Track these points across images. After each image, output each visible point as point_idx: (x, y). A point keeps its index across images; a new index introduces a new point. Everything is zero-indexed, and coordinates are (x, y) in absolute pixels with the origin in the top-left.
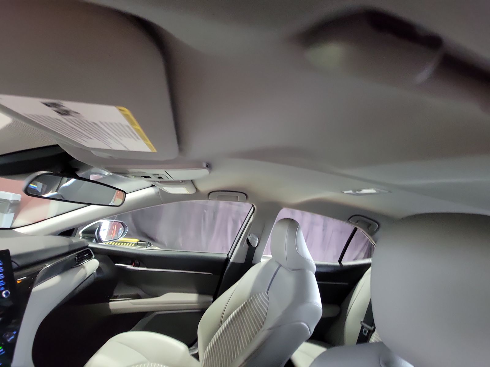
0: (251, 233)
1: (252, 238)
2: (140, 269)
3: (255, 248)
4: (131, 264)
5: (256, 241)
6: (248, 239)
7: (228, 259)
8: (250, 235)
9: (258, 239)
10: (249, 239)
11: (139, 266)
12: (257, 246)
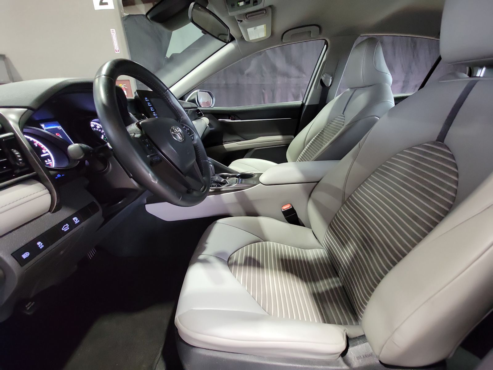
0: (324, 73)
1: (326, 78)
2: (235, 121)
3: (329, 88)
4: (229, 119)
5: (330, 79)
6: (321, 81)
7: (303, 105)
8: (324, 75)
9: (331, 78)
10: (323, 78)
11: (235, 120)
12: (331, 85)
